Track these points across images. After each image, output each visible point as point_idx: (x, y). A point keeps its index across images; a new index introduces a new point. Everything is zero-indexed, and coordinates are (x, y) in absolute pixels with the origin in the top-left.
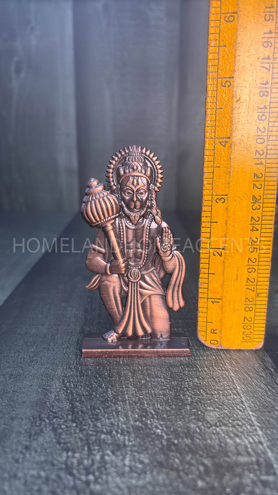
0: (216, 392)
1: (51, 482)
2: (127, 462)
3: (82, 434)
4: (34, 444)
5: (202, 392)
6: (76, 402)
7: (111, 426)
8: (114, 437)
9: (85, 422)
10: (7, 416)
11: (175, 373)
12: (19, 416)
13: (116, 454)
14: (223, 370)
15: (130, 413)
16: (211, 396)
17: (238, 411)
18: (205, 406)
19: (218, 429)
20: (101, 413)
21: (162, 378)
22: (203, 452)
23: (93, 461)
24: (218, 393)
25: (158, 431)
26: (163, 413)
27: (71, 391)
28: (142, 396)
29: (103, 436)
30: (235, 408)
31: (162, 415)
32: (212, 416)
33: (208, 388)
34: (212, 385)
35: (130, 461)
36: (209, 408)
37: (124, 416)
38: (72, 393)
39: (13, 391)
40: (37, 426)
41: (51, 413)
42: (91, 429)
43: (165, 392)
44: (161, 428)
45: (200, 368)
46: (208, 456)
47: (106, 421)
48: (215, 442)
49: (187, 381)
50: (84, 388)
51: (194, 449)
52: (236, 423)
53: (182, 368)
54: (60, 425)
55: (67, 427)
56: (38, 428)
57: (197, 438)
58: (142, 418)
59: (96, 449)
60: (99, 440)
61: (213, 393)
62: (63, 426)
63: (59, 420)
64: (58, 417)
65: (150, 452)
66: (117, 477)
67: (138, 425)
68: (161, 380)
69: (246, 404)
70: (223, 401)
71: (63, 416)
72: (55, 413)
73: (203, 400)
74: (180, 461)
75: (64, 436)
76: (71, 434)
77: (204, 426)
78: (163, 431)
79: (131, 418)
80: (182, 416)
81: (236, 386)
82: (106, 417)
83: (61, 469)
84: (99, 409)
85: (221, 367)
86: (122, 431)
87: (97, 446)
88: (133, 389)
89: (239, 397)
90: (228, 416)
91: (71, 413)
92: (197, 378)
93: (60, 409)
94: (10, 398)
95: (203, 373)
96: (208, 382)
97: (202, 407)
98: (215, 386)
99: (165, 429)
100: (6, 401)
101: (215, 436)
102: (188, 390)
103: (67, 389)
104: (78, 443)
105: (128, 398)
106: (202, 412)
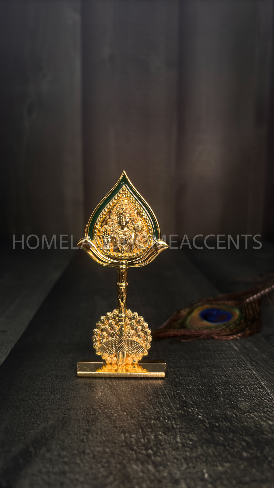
0: (243, 387)
1: (116, 456)
2: (178, 440)
3: (134, 420)
4: (94, 428)
5: (231, 387)
6: (121, 396)
7: (158, 414)
8: (163, 422)
9: (134, 412)
10: (63, 408)
11: (204, 372)
12: (73, 407)
13: (167, 435)
14: (245, 369)
15: (171, 404)
16: (239, 390)
17: (266, 401)
18: (236, 398)
19: (251, 415)
20: (146, 405)
21: (193, 377)
22: (243, 432)
23: (148, 439)
24: (246, 388)
25: (200, 416)
26: (201, 403)
27: (114, 388)
28: (179, 391)
29: (152, 422)
30: (263, 399)
31: (200, 405)
32: (244, 405)
33: (236, 384)
34: (239, 382)
35: (181, 439)
36: (240, 399)
37: (167, 407)
38: (115, 389)
39: (62, 388)
40: (92, 415)
41: (101, 405)
42: (140, 416)
43: (199, 387)
44: (201, 415)
45: (226, 368)
46: (247, 435)
47: (152, 410)
48: (251, 424)
49: (216, 379)
50: (126, 386)
51: (234, 430)
52: (266, 410)
53: (209, 369)
54: (113, 414)
55: (118, 415)
56: (93, 416)
57: (235, 422)
58: (183, 408)
59: (149, 431)
60: (150, 424)
61: (241, 387)
62: (115, 415)
63: (110, 410)
64: (109, 408)
65: (196, 432)
66: (173, 451)
67: (181, 413)
68: (193, 379)
69: (272, 395)
70: (251, 393)
71: (113, 408)
72: (104, 405)
73: (233, 393)
74: (224, 438)
75: (118, 422)
76: (124, 420)
77: (239, 413)
78: (204, 417)
79: (174, 408)
80: (217, 405)
81: (261, 383)
82: (151, 408)
83: (123, 446)
84: (143, 402)
85: (243, 367)
86: (168, 417)
87: (149, 429)
88: (170, 386)
89: (265, 390)
90: (258, 405)
91: (120, 405)
92: (224, 376)
93: (109, 402)
94: (61, 394)
95: (229, 372)
96: (235, 379)
97: (234, 398)
98: (242, 382)
99: (205, 416)
100: (59, 396)
101: (250, 420)
102: (219, 386)
103: (111, 387)
104: (132, 427)
105: (167, 392)
106: (235, 402)
